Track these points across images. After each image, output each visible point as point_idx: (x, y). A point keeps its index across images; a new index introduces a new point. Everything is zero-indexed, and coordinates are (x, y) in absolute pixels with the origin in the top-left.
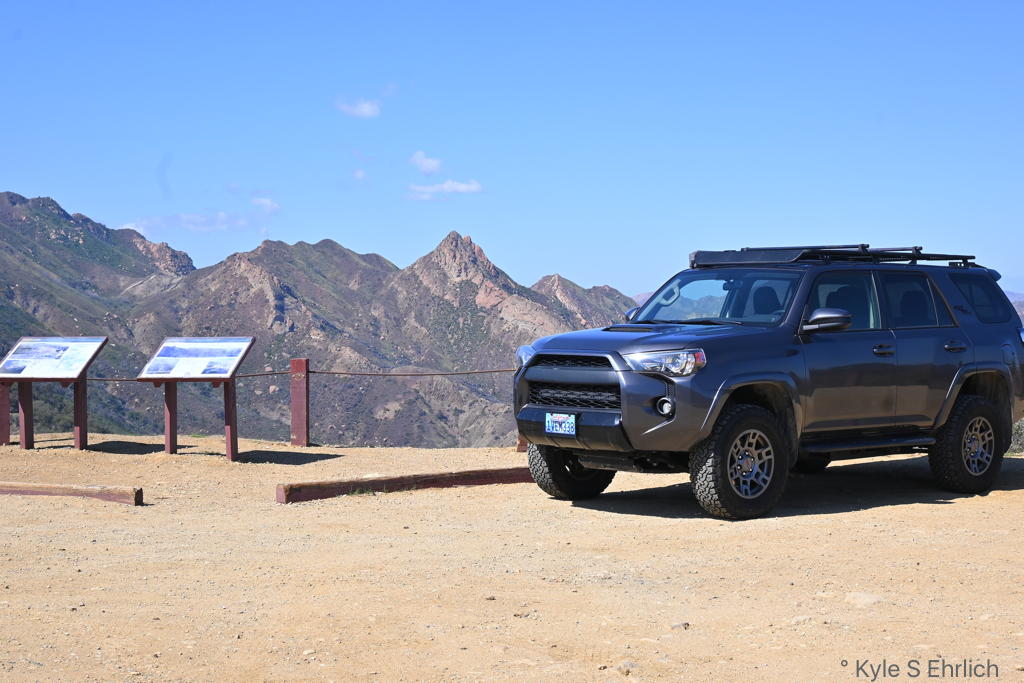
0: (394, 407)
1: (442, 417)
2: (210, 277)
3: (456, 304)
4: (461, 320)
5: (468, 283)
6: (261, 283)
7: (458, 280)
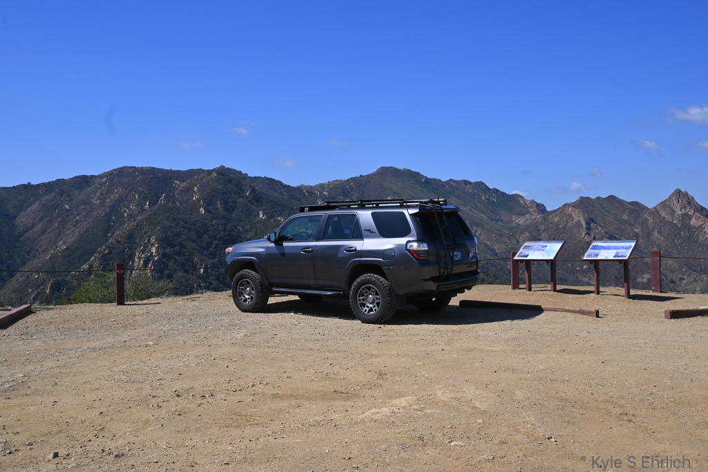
0: (647, 276)
1: (673, 282)
2: (554, 215)
3: (679, 225)
4: (682, 233)
5: (686, 214)
6: (579, 217)
7: (680, 213)
